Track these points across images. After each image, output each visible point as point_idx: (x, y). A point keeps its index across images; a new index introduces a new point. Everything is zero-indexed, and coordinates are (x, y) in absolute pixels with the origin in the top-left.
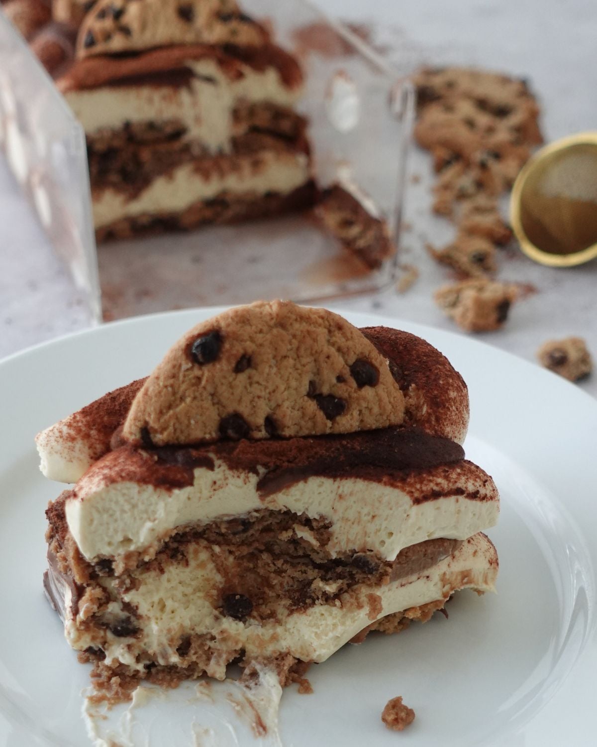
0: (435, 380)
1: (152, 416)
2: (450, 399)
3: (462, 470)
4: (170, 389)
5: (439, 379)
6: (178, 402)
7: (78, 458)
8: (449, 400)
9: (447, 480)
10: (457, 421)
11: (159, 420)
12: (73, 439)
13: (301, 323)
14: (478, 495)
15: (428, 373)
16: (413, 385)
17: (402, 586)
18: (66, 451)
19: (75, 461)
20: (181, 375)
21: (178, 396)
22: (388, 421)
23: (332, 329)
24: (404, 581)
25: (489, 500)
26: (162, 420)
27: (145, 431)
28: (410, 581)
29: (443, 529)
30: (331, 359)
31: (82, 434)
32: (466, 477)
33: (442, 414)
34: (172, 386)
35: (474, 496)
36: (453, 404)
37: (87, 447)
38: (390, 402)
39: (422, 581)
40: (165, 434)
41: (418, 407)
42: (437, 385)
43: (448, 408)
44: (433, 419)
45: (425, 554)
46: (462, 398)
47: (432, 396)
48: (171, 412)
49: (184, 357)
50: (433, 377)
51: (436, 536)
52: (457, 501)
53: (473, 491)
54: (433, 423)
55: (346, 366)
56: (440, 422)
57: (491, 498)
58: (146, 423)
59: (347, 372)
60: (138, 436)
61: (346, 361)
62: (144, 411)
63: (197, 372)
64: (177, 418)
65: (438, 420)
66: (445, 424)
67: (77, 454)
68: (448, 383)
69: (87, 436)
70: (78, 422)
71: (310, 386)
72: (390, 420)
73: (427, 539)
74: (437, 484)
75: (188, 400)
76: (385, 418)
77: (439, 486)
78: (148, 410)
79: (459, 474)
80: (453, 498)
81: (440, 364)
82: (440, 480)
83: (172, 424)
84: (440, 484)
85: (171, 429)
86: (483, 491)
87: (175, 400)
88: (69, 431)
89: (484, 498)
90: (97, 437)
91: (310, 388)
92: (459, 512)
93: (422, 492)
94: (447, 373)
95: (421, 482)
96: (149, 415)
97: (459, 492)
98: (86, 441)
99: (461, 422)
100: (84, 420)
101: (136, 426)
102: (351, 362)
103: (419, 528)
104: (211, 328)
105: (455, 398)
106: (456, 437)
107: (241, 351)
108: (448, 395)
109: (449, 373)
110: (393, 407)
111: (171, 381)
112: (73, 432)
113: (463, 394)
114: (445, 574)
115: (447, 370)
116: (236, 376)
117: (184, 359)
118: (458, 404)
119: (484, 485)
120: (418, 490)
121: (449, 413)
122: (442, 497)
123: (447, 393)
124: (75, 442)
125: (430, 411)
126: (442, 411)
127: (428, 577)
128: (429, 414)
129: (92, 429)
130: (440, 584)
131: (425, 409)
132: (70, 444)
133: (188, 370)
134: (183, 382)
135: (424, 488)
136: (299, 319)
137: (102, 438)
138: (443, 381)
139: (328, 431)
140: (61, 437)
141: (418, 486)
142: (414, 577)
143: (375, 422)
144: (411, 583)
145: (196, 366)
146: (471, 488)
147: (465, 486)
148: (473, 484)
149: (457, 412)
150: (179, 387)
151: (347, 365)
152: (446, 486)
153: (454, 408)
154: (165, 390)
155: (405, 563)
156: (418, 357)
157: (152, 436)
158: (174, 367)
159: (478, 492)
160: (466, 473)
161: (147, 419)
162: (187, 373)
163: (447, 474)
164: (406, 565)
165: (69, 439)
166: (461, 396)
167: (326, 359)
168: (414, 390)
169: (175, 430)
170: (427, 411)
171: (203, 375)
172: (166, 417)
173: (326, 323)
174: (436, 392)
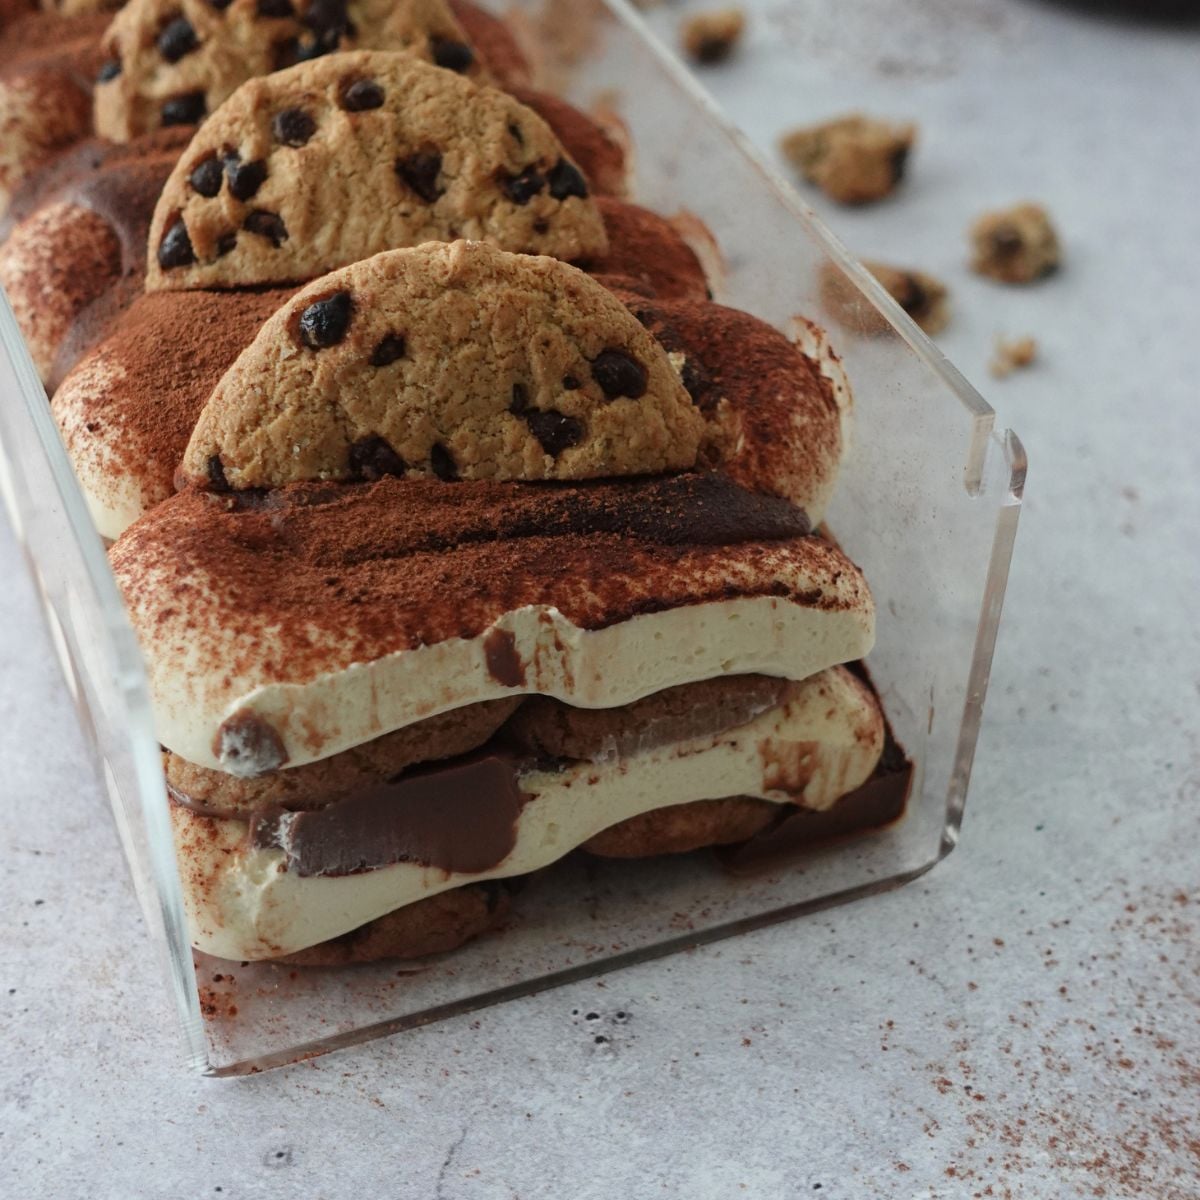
0: (769, 394)
1: (226, 436)
2: (791, 428)
3: (792, 551)
4: (258, 390)
5: (777, 392)
6: (271, 414)
7: (124, 504)
8: (789, 430)
9: (756, 567)
10: (804, 467)
11: (238, 443)
12: (118, 472)
13: (499, 281)
14: (820, 599)
15: (759, 382)
16: (724, 401)
17: (681, 755)
18: (105, 489)
19: (118, 508)
20: (278, 366)
21: (272, 403)
22: (663, 461)
23: (559, 294)
24: (684, 746)
25: (843, 608)
26: (242, 445)
27: (216, 462)
28: (697, 748)
29: (751, 657)
30: (552, 347)
31: (134, 464)
32: (797, 564)
33: (772, 453)
34: (262, 385)
35: (810, 599)
36: (796, 436)
37: (139, 488)
38: (668, 428)
39: (722, 751)
40: (248, 467)
41: (729, 440)
42: (772, 401)
43: (786, 444)
44: (754, 461)
45: (722, 702)
46: (820, 428)
47: (757, 422)
48: (259, 430)
49: (285, 336)
50: (766, 389)
51: (739, 668)
52: (774, 605)
53: (809, 591)
54: (753, 468)
55: (582, 360)
56: (768, 467)
57: (847, 605)
58: (218, 448)
59: (585, 370)
60: (204, 470)
61: (583, 353)
62: (215, 427)
63: (305, 362)
64: (269, 442)
65: (763, 462)
66: (777, 470)
67: (122, 497)
68: (794, 401)
69: (141, 470)
70: (129, 442)
71: (515, 391)
72: (667, 459)
73: (720, 672)
74: (735, 574)
75: (288, 411)
76: (656, 454)
77: (739, 577)
78: (221, 425)
79: (784, 559)
80: (765, 600)
81: (786, 367)
82: (740, 566)
83: (259, 451)
84: (741, 572)
85: (257, 460)
86: (829, 592)
87: (267, 409)
88: (113, 457)
89: (831, 604)
90: (156, 472)
91: (515, 396)
92: (780, 627)
93: (704, 584)
94: (796, 382)
95: (704, 568)
96: (223, 433)
97: (779, 589)
98: (138, 478)
99: (813, 470)
100: (140, 440)
101: (202, 453)
102: (591, 354)
103: (700, 651)
104: (336, 286)
105: (803, 428)
106: (799, 497)
107: (384, 328)
108: (789, 421)
109: (801, 384)
110: (674, 435)
111: (261, 377)
112: (119, 460)
113: (823, 421)
114: (768, 742)
115: (798, 379)
116: (376, 371)
117: (285, 337)
118: (808, 439)
119: (834, 582)
120: (697, 581)
121: (786, 452)
122: (742, 597)
123: (787, 416)
124: (120, 478)
125: (749, 447)
126: (772, 448)
127: (733, 744)
128: (748, 453)
129: (150, 458)
130: (758, 760)
131: (741, 443)
132: (111, 478)
133: (290, 358)
134: (282, 379)
135: (709, 578)
136: (495, 275)
137: (163, 476)
138: (784, 396)
139: (547, 475)
140: (100, 464)
141: (697, 575)
142: (705, 742)
143: (637, 461)
144: (700, 752)
145: (306, 351)
146: (804, 582)
147: (791, 579)
148: (810, 577)
149: (804, 452)
150: (274, 388)
151: (586, 358)
152: (752, 578)
153: (798, 444)
154: (249, 391)
155: (682, 714)
156: (746, 352)
157: (226, 470)
158: (268, 353)
159: (819, 593)
160: (799, 557)
161: (219, 440)
162: (288, 364)
163: (758, 557)
164: (683, 717)
165: (111, 470)
166: (820, 424)
167: (543, 347)
168: (724, 408)
169: (265, 462)
170: (744, 448)
171: (315, 368)
172: (251, 438)
173: (548, 282)
174: (766, 415)
